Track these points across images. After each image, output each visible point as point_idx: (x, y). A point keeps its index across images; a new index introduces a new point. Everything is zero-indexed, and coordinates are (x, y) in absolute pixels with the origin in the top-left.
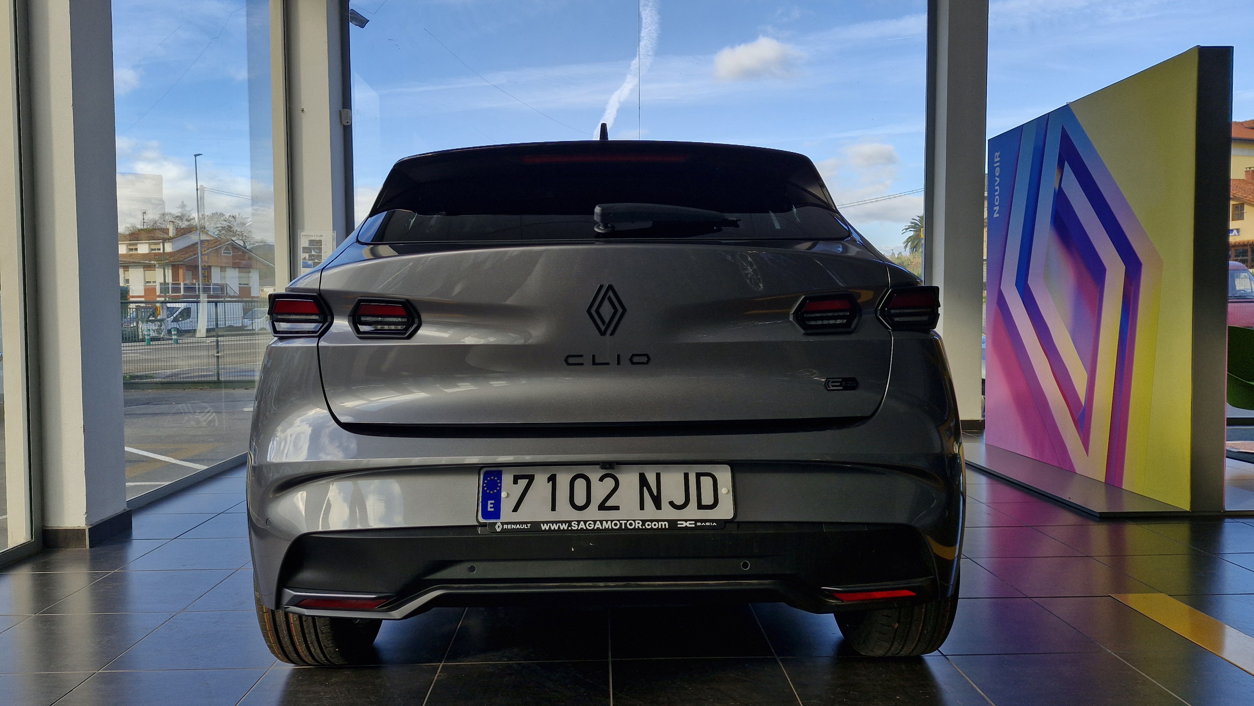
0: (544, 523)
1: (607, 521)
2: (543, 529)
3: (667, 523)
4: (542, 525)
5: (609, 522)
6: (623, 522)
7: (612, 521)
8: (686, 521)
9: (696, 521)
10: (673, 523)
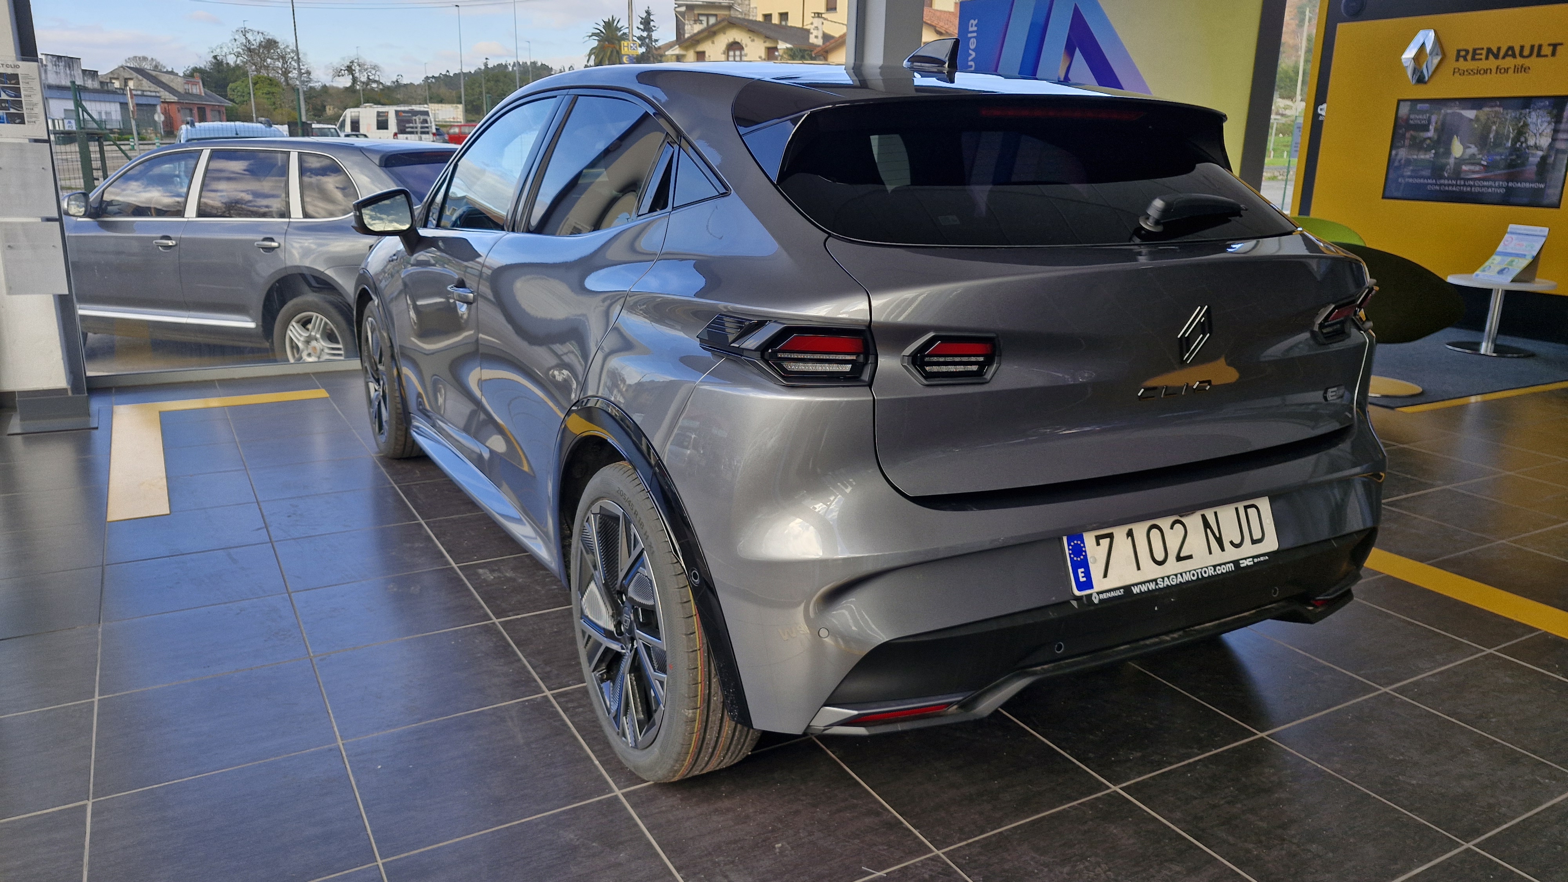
0: (1133, 585)
1: (1186, 573)
2: (1135, 592)
3: (1232, 564)
4: (1133, 588)
5: (1188, 573)
6: (1199, 571)
7: (1190, 572)
8: (1245, 559)
9: (1253, 557)
10: (1236, 563)
